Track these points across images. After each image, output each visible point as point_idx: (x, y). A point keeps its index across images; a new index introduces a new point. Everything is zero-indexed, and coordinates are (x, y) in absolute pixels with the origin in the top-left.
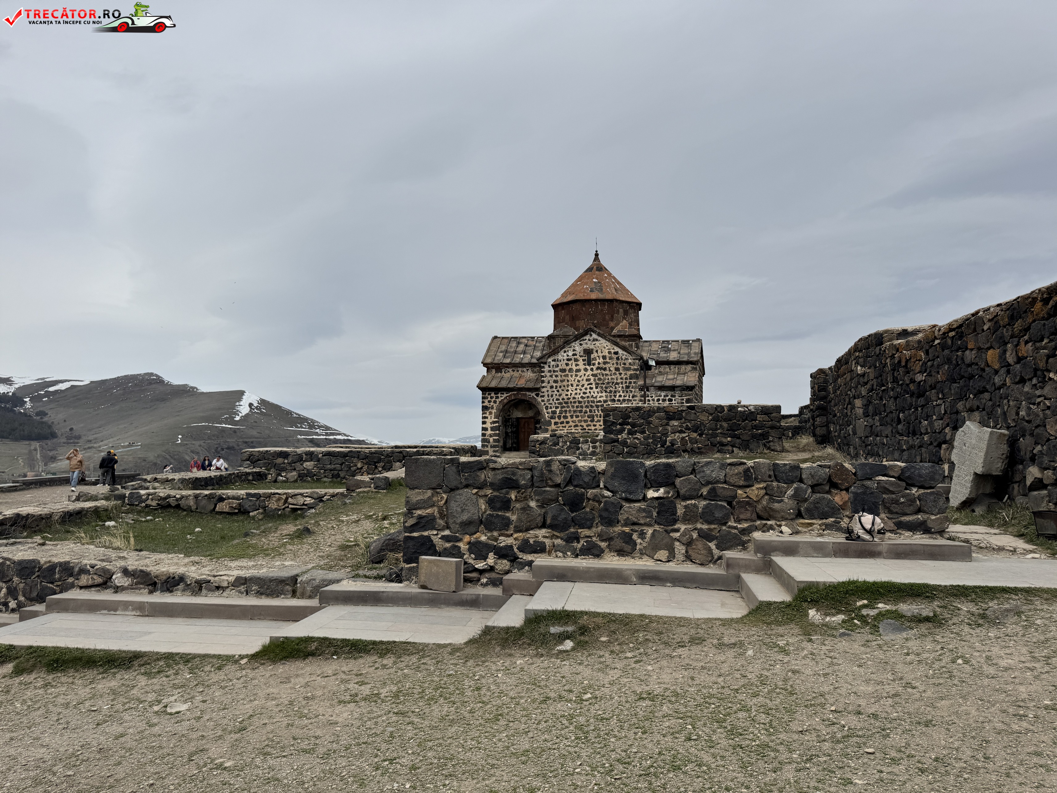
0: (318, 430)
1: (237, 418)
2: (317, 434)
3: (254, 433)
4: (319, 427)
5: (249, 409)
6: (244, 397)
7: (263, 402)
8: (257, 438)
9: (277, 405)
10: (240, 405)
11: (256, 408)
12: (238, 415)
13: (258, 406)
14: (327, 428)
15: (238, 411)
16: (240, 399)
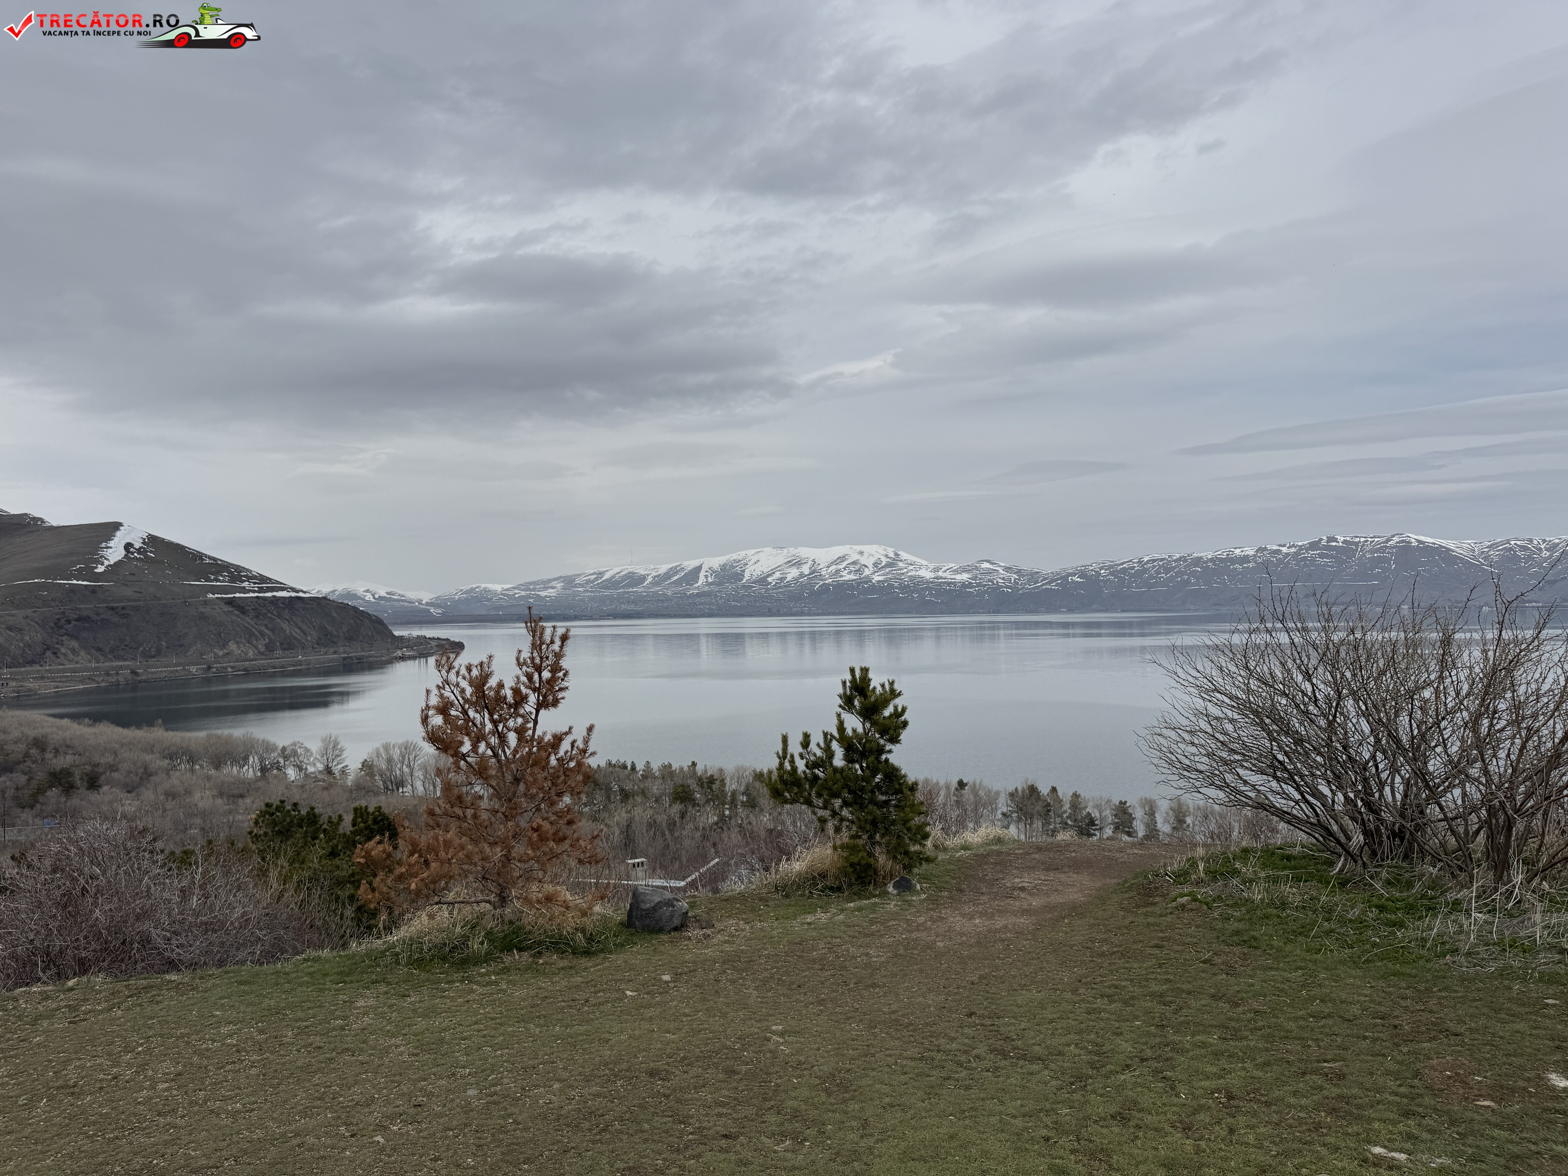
0: (246, 584)
1: (100, 569)
2: (244, 590)
3: (128, 592)
4: (249, 578)
5: (123, 552)
6: (118, 534)
7: (153, 541)
8: (134, 601)
9: (178, 545)
10: (107, 548)
11: (139, 551)
12: (102, 564)
13: (141, 548)
14: (263, 579)
15: (102, 557)
16: (109, 537)
